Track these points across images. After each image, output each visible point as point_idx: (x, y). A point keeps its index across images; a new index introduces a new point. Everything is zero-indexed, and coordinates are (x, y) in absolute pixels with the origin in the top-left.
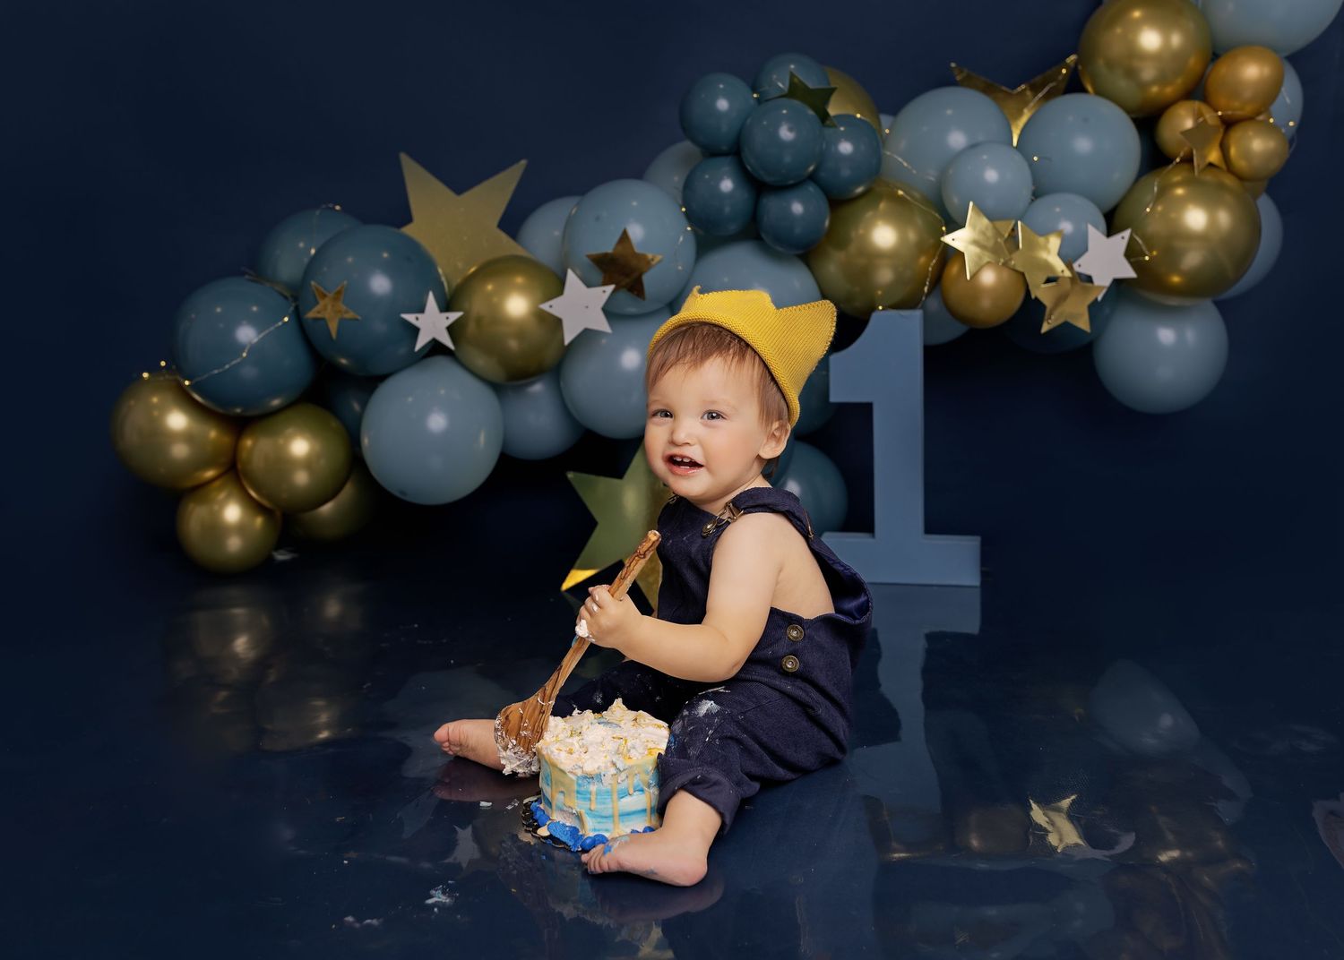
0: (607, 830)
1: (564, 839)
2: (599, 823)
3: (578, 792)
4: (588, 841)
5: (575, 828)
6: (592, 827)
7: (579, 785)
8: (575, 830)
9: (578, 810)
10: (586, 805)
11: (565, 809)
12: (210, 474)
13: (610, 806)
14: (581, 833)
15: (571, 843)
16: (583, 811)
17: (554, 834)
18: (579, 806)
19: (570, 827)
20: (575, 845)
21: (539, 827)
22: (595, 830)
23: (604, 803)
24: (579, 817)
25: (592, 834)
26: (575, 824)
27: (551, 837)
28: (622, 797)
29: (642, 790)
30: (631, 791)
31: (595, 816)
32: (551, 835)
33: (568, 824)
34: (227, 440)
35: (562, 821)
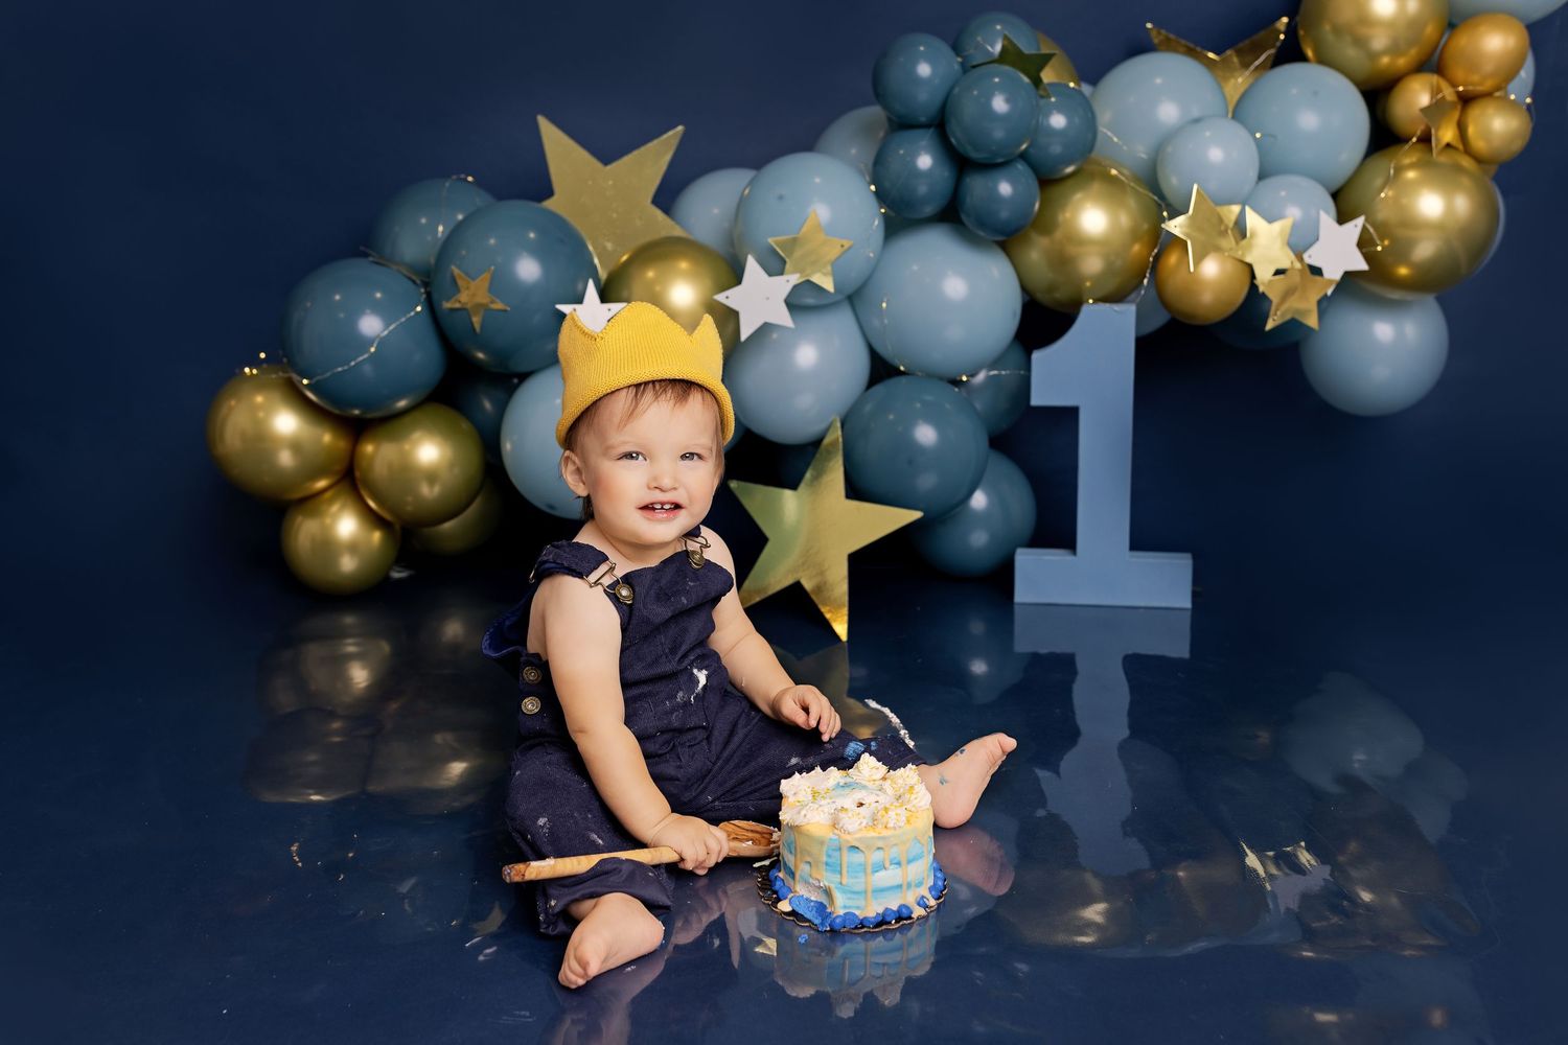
0: (858, 908)
1: (808, 915)
2: (849, 899)
3: (827, 864)
4: (838, 921)
5: (821, 903)
6: (842, 905)
7: (829, 856)
8: (821, 907)
9: (827, 884)
10: (836, 878)
11: (811, 880)
12: (322, 484)
13: (863, 880)
14: (829, 910)
15: (817, 922)
16: (832, 886)
17: (797, 909)
18: (828, 879)
19: (816, 902)
20: (822, 924)
21: (779, 900)
22: (845, 907)
23: (856, 877)
24: (828, 892)
25: (841, 912)
26: (823, 899)
27: (793, 913)
28: (877, 871)
29: (899, 864)
30: (887, 865)
31: (844, 892)
32: (793, 910)
33: (813, 898)
34: (342, 444)
35: (806, 895)
